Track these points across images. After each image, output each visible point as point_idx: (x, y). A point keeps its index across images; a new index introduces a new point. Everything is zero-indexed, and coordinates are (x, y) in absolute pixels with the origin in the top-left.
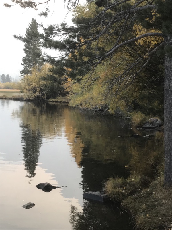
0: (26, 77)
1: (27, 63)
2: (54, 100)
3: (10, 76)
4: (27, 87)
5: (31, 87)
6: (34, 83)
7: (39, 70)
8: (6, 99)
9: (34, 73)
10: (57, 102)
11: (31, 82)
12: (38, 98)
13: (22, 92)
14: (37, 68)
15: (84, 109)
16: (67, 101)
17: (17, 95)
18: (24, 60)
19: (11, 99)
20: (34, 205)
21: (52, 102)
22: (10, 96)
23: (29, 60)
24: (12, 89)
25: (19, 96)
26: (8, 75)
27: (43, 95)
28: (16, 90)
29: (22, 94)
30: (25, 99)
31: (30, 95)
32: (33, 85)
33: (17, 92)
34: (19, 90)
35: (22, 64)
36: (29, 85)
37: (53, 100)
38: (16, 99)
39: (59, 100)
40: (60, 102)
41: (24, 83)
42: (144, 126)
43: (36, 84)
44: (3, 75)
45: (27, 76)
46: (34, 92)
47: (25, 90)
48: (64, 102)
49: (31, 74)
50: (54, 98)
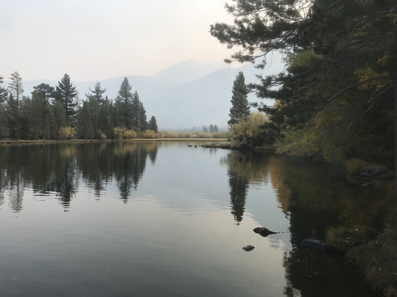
0: (233, 127)
1: (234, 113)
2: (261, 148)
3: (217, 126)
4: (234, 136)
5: (237, 136)
6: (240, 132)
7: (245, 119)
8: (214, 147)
9: (240, 123)
10: (263, 149)
11: (238, 131)
12: (244, 146)
13: (229, 141)
14: (244, 118)
15: (292, 156)
16: (273, 149)
17: (224, 143)
18: (232, 111)
19: (219, 147)
20: (254, 248)
21: (258, 149)
22: (219, 145)
23: (236, 111)
24: (220, 138)
25: (226, 144)
26: (216, 125)
27: (249, 143)
28: (223, 139)
29: (229, 143)
30: (232, 147)
31: (237, 143)
32: (240, 134)
33: (225, 141)
34: (226, 139)
35: (230, 115)
36: (236, 134)
37: (259, 148)
38: (223, 147)
39: (265, 148)
40: (266, 150)
41: (231, 133)
42: (361, 174)
43: (242, 133)
44: (211, 126)
45: (235, 126)
46: (241, 141)
47: (232, 139)
48: (270, 150)
49: (237, 123)
50: (260, 146)
